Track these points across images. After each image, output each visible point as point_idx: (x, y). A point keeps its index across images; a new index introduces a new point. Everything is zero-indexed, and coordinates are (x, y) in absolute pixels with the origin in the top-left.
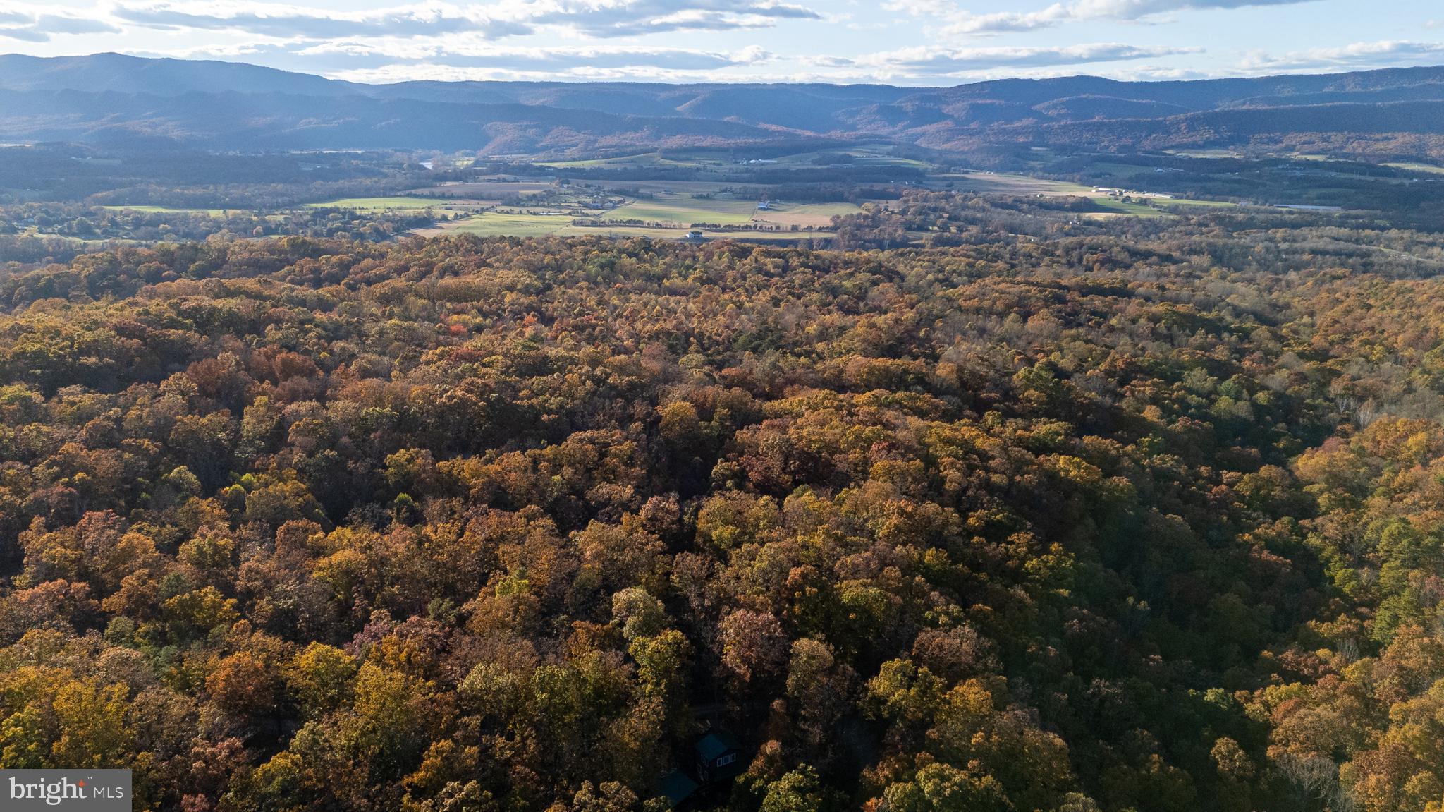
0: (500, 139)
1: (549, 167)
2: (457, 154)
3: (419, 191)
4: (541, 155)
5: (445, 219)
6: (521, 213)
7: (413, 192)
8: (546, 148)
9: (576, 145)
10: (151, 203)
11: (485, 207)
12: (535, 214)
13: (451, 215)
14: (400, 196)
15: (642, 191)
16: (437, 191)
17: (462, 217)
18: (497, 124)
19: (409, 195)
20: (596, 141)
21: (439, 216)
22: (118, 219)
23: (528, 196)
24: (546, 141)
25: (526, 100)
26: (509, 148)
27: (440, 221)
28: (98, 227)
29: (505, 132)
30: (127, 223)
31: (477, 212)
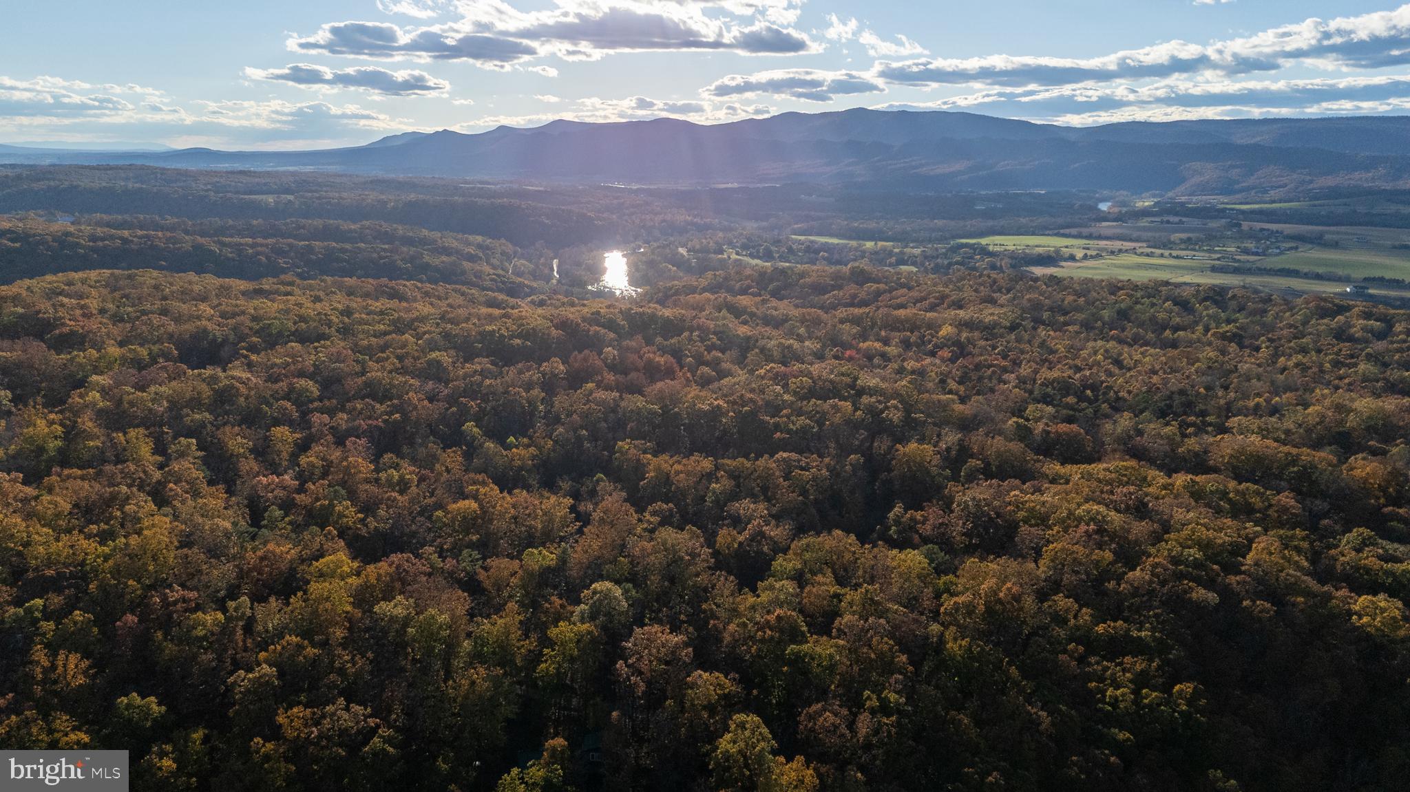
0: (1196, 180)
1: (1233, 209)
2: (1143, 195)
3: (1067, 231)
4: (1238, 196)
5: (1072, 258)
6: (1162, 256)
7: (1062, 231)
8: (1248, 189)
9: (1286, 185)
10: (831, 235)
11: (1124, 248)
12: (1177, 257)
13: (1079, 254)
14: (1048, 235)
15: (1327, 237)
16: (1085, 231)
17: (1092, 257)
18: (1197, 165)
19: (1057, 235)
20: (1311, 182)
21: (1067, 255)
22: (794, 247)
23: (1181, 239)
24: (1251, 181)
25: (1240, 139)
26: (1204, 189)
27: (1066, 260)
28: (778, 252)
29: (1208, 172)
30: (799, 250)
31: (1112, 253)
